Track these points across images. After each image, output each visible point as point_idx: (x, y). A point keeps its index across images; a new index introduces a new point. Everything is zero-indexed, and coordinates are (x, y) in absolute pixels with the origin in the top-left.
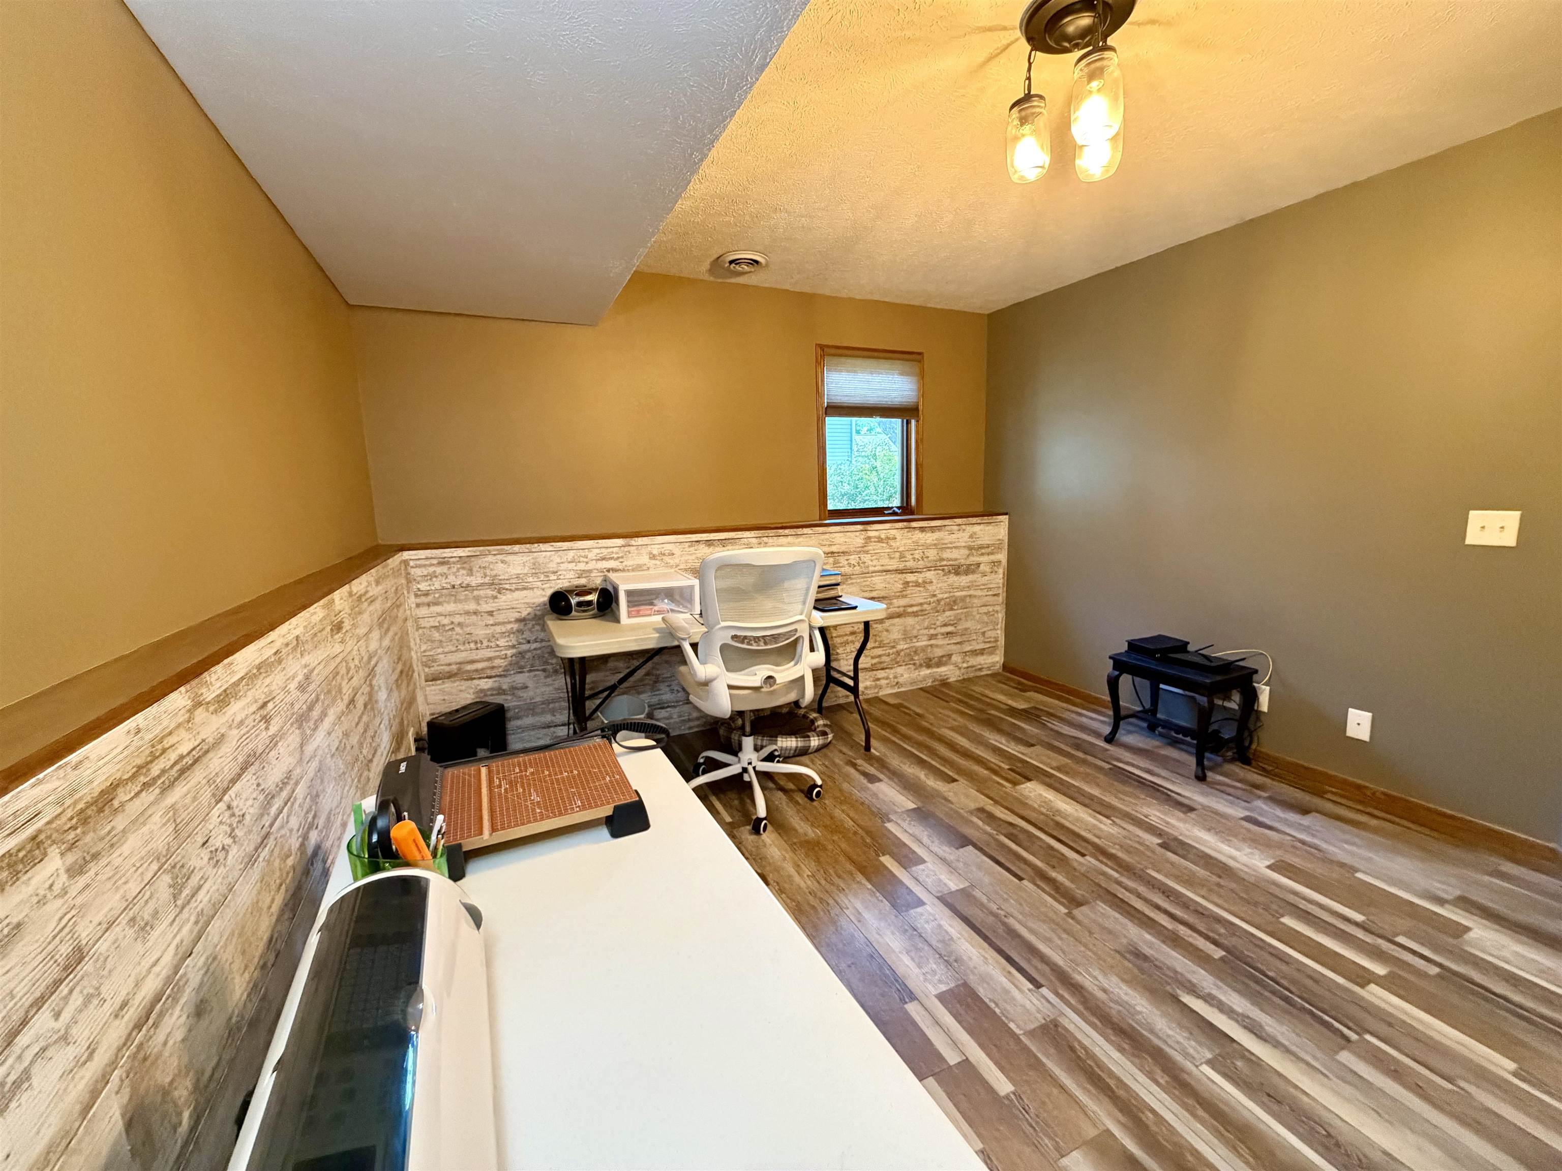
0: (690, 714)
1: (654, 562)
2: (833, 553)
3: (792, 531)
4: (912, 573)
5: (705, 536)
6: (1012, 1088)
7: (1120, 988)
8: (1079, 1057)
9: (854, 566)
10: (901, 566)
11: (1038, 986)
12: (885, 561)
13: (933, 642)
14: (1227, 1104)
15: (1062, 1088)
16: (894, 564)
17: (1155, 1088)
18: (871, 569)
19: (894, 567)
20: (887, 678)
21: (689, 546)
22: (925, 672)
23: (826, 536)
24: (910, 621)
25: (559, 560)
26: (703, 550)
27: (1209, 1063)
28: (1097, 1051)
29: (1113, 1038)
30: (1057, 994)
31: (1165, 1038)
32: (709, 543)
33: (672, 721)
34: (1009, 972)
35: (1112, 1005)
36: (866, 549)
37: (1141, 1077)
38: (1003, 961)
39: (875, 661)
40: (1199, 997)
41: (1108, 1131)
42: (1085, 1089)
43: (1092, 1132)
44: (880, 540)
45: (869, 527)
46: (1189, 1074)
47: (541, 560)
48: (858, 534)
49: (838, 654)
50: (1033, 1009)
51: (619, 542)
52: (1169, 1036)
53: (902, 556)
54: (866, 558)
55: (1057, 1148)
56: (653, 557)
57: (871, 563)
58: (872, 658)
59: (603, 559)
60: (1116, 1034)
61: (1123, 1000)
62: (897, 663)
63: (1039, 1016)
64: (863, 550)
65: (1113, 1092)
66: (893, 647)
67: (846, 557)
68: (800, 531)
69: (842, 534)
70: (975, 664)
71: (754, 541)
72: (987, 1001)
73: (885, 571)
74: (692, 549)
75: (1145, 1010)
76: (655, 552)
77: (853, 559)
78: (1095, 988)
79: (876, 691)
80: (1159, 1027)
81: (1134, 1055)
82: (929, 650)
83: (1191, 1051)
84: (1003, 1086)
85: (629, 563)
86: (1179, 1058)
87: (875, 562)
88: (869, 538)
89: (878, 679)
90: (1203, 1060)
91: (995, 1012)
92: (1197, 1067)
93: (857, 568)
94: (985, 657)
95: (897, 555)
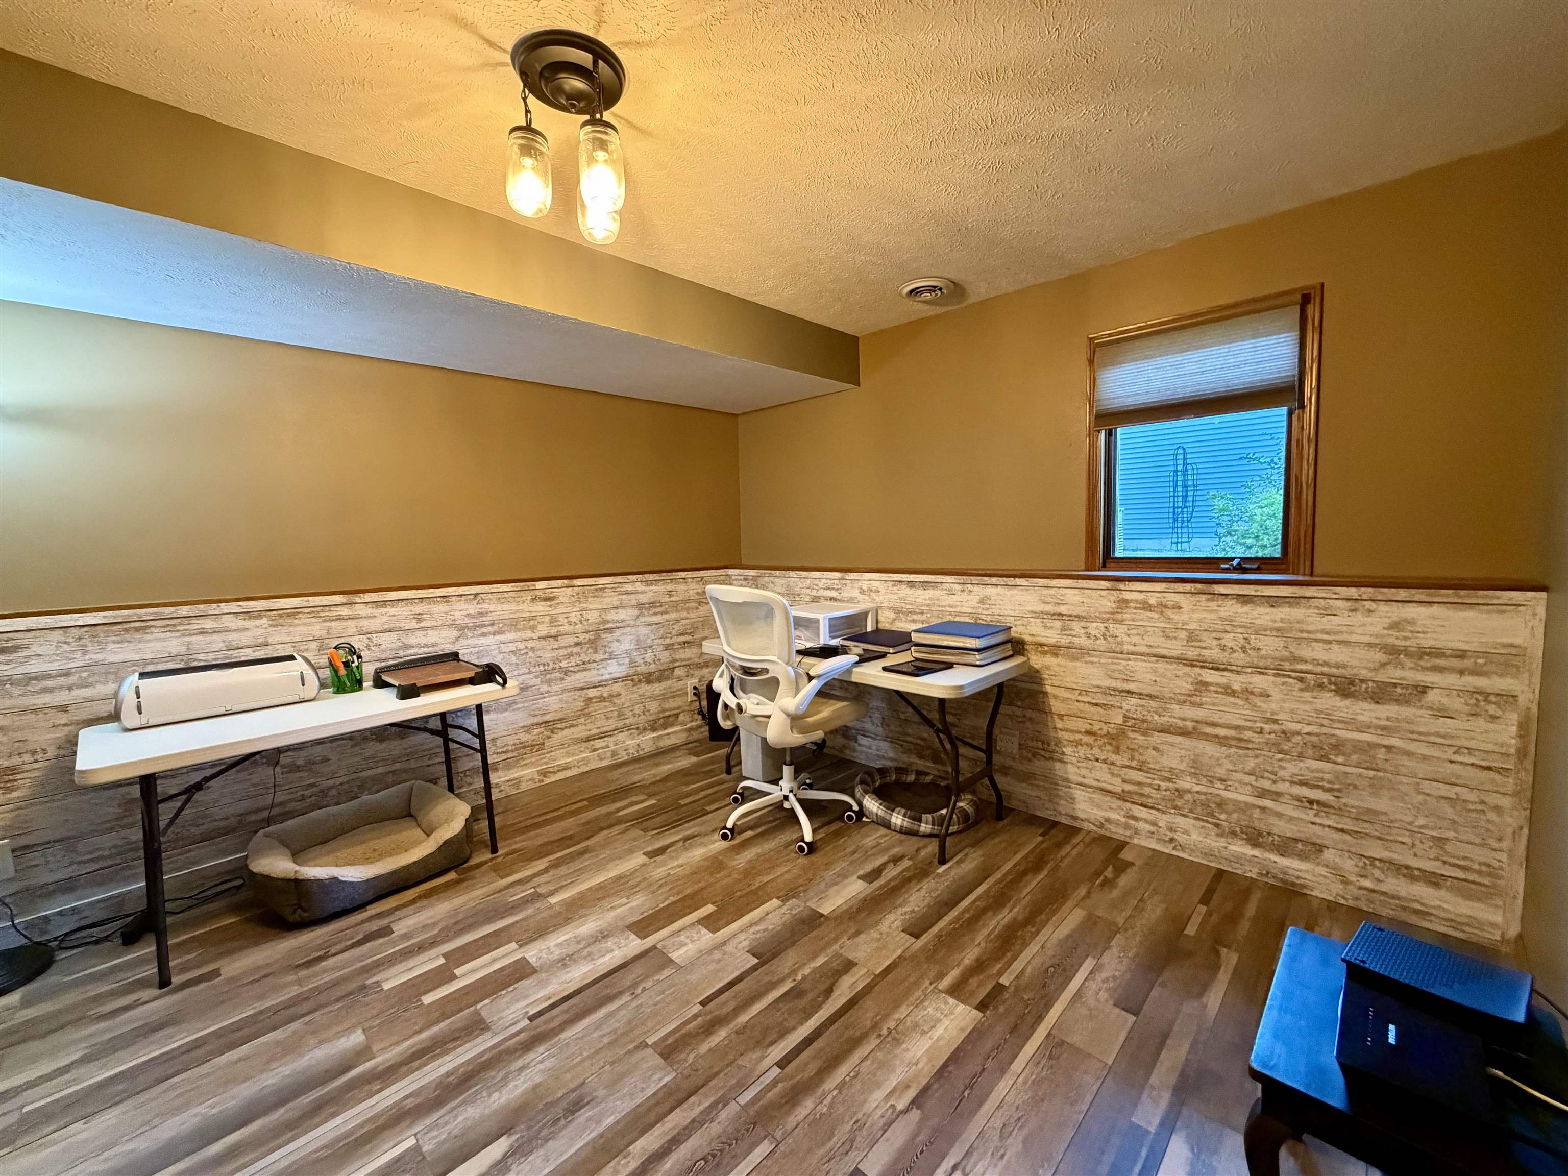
0: (886, 752)
1: (863, 596)
2: (1060, 614)
3: (1002, 581)
4: (1217, 669)
5: (912, 577)
6: (426, 1003)
7: (525, 1082)
8: (446, 1044)
9: (1096, 638)
10: (1191, 653)
11: (531, 1019)
12: (1158, 640)
13: (1266, 803)
14: (367, 1153)
15: (419, 1032)
16: (1176, 648)
17: (401, 1095)
18: (1126, 647)
19: (1176, 653)
20: (1154, 824)
21: (893, 586)
22: (1240, 848)
23: (1052, 591)
24: (1209, 750)
25: (801, 586)
26: (905, 591)
27: (417, 1148)
28: (447, 1058)
29: (462, 1070)
30: (519, 1032)
31: (455, 1112)
32: (911, 584)
33: (870, 751)
34: (550, 998)
35: (501, 1074)
36: (1119, 616)
37: (414, 1087)
38: (566, 993)
39: (1128, 787)
40: (505, 1157)
41: (374, 1058)
42: (413, 1046)
43: (375, 1048)
44: (1146, 606)
45: (1122, 586)
46: (410, 1126)
47: (791, 584)
48: (1104, 593)
49: (1063, 753)
50: (504, 1014)
51: (837, 575)
52: (456, 1117)
53: (1192, 638)
54: (1119, 630)
55: (371, 1028)
56: (862, 592)
57: (1126, 639)
58: (1124, 781)
59: (828, 589)
60: (465, 1073)
61: (509, 1082)
62: (1176, 807)
63: (495, 1018)
64: (1113, 617)
65: (406, 1064)
66: (1170, 780)
67: (1083, 624)
68: (1011, 581)
69: (1077, 591)
70: (1403, 894)
71: (958, 587)
72: (516, 985)
73: (1155, 656)
74: (895, 588)
75: (492, 1100)
76: (865, 588)
77: (1095, 628)
78: (527, 1061)
79: (1128, 833)
80: (469, 1109)
81: (441, 1082)
82: (1256, 813)
83: (434, 1133)
84: (427, 999)
85: (845, 595)
86: (428, 1121)
87: (1135, 639)
88: (1126, 601)
89: (1136, 819)
90: (420, 1142)
91: (503, 989)
92: (415, 1135)
93: (1101, 642)
94: (1443, 893)
95: (1183, 635)
